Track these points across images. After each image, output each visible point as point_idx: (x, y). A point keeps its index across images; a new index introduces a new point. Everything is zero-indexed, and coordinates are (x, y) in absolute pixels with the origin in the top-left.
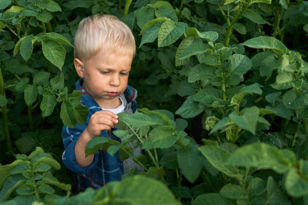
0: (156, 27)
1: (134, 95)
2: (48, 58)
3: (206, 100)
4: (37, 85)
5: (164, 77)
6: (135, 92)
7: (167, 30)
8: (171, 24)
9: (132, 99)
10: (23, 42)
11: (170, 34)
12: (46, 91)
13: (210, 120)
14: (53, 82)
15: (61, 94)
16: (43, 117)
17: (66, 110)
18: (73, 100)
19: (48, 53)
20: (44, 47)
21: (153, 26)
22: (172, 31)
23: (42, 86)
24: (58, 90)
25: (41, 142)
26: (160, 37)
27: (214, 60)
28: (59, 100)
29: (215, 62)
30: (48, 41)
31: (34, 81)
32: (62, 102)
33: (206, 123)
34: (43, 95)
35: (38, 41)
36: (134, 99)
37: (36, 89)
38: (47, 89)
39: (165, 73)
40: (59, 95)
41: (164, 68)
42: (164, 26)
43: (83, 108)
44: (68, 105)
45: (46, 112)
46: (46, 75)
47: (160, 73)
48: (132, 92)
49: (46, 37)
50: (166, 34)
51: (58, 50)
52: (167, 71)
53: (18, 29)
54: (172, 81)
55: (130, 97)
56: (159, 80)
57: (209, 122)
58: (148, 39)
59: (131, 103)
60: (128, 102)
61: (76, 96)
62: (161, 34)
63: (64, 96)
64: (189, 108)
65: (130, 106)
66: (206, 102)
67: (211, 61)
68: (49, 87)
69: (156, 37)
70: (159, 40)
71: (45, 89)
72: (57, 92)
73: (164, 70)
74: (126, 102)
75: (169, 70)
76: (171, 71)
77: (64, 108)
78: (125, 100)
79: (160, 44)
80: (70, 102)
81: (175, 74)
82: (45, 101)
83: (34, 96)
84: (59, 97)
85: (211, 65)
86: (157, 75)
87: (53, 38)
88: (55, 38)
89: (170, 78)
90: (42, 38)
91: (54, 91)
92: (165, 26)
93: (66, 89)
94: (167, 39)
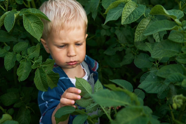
0: (120, 8)
1: (96, 66)
2: (27, 30)
3: (173, 78)
4: (16, 53)
5: (120, 49)
6: (97, 64)
7: (130, 10)
8: (133, 5)
9: (94, 70)
10: (7, 16)
11: (132, 13)
12: (23, 58)
13: (178, 98)
14: (30, 51)
15: (36, 61)
16: (19, 81)
17: (39, 76)
18: (46, 67)
19: (28, 26)
20: (25, 21)
21: (117, 6)
22: (134, 11)
23: (21, 54)
24: (34, 58)
25: (21, 97)
26: (124, 15)
27: (180, 37)
28: (33, 67)
29: (181, 39)
30: (28, 15)
31: (14, 49)
32: (37, 68)
33: (174, 101)
34: (20, 62)
35: (20, 15)
36: (96, 70)
37: (14, 56)
38: (24, 57)
39: (121, 46)
40: (34, 63)
41: (120, 42)
42: (126, 6)
43: (54, 74)
44: (42, 71)
45: (22, 77)
46: (24, 44)
47: (116, 46)
48: (94, 64)
49: (27, 12)
50: (129, 14)
51: (37, 24)
52: (123, 45)
53: (6, 5)
54: (126, 52)
55: (93, 68)
56: (115, 51)
57: (177, 100)
58: (112, 17)
59: (93, 73)
60: (91, 73)
61: (49, 63)
62: (125, 13)
63: (38, 63)
64: (153, 83)
65: (92, 76)
66: (173, 79)
67: (177, 38)
68: (26, 55)
69: (119, 16)
70: (122, 18)
71: (23, 56)
72: (33, 60)
73: (120, 44)
74: (89, 73)
75: (124, 44)
76: (126, 45)
77: (38, 74)
78: (88, 71)
79: (123, 22)
80: (43, 69)
81: (128, 47)
82: (22, 67)
83: (13, 62)
84: (34, 64)
85: (177, 41)
86: (114, 47)
87: (34, 13)
88: (35, 13)
89: (124, 50)
90: (24, 13)
91: (30, 59)
92: (128, 6)
93: (41, 58)
94: (129, 17)
